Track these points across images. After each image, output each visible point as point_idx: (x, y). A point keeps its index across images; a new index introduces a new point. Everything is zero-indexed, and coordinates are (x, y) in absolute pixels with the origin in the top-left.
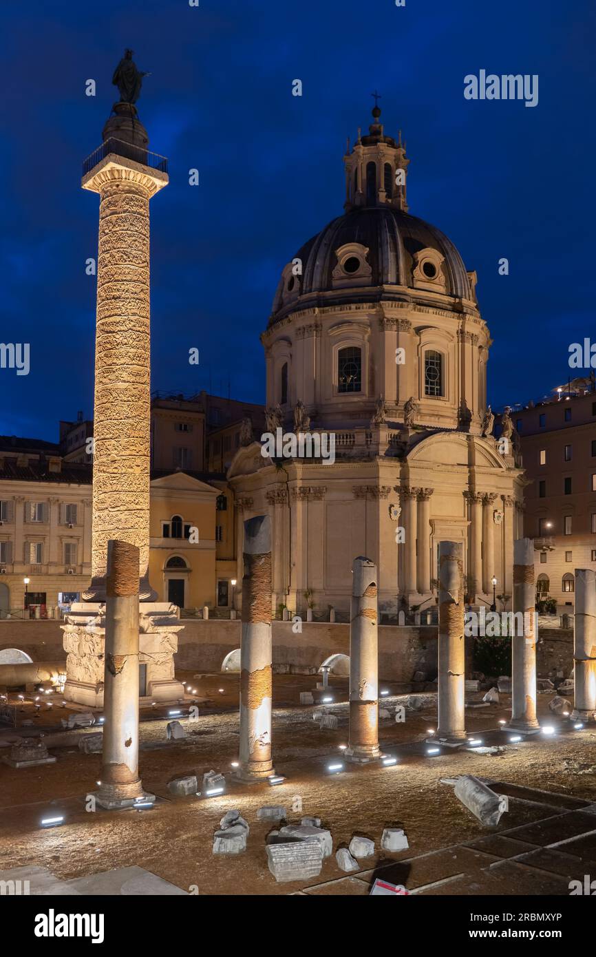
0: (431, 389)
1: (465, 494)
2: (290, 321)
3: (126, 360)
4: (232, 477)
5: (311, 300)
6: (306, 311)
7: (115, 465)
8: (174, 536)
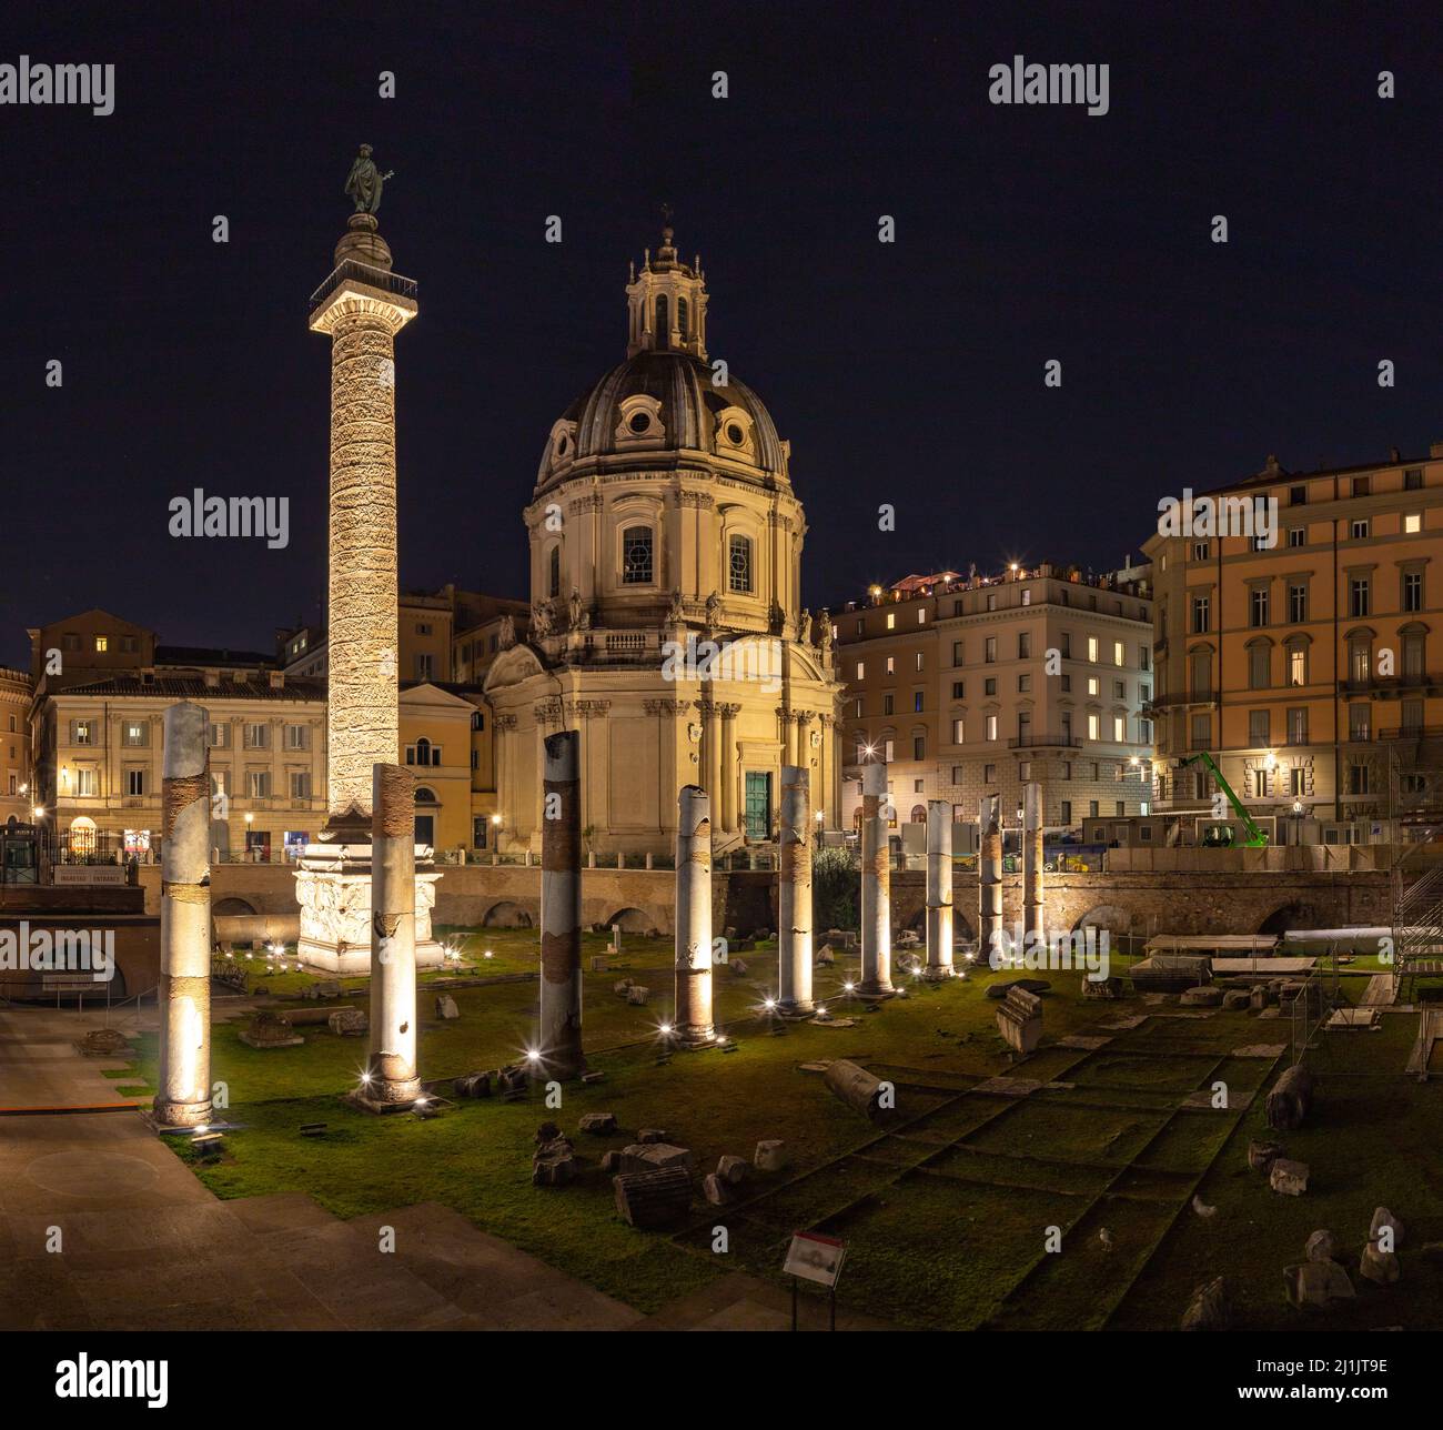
0: (738, 582)
1: (778, 711)
2: (562, 493)
3: (368, 542)
4: (489, 689)
5: (588, 466)
6: (583, 479)
7: (356, 675)
8: (420, 763)
